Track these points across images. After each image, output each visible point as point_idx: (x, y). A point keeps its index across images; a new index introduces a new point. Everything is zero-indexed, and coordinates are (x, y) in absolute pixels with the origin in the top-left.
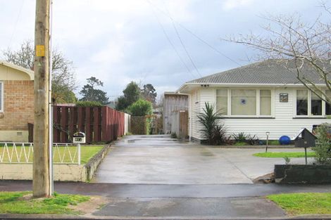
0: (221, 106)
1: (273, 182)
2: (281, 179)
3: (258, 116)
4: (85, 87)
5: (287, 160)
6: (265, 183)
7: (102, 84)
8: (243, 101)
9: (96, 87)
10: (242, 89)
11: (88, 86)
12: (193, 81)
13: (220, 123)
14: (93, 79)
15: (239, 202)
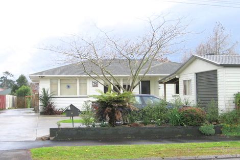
0: (54, 89)
1: (49, 139)
2: (54, 137)
3: (78, 95)
4: (2, 78)
5: (59, 125)
6: (43, 140)
7: (13, 76)
8: (69, 87)
9: (9, 78)
10: (68, 79)
11: (3, 77)
12: (34, 74)
13: (52, 100)
14: (7, 73)
15: (7, 154)
